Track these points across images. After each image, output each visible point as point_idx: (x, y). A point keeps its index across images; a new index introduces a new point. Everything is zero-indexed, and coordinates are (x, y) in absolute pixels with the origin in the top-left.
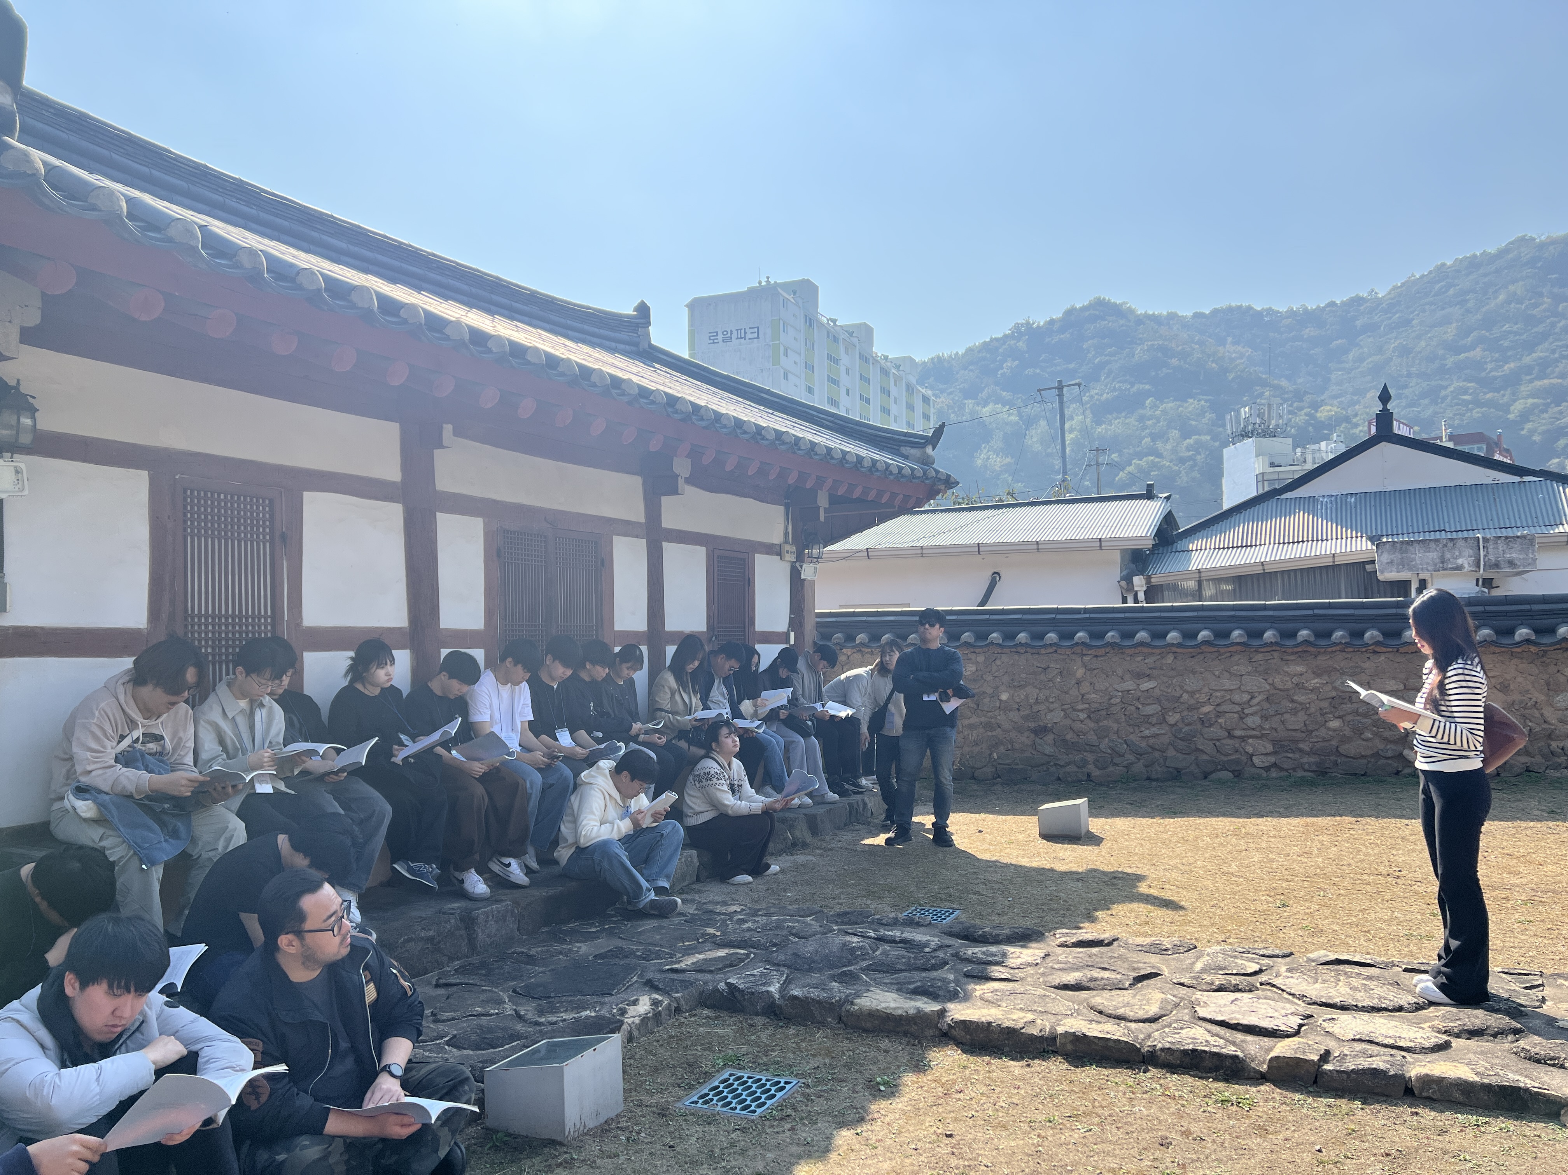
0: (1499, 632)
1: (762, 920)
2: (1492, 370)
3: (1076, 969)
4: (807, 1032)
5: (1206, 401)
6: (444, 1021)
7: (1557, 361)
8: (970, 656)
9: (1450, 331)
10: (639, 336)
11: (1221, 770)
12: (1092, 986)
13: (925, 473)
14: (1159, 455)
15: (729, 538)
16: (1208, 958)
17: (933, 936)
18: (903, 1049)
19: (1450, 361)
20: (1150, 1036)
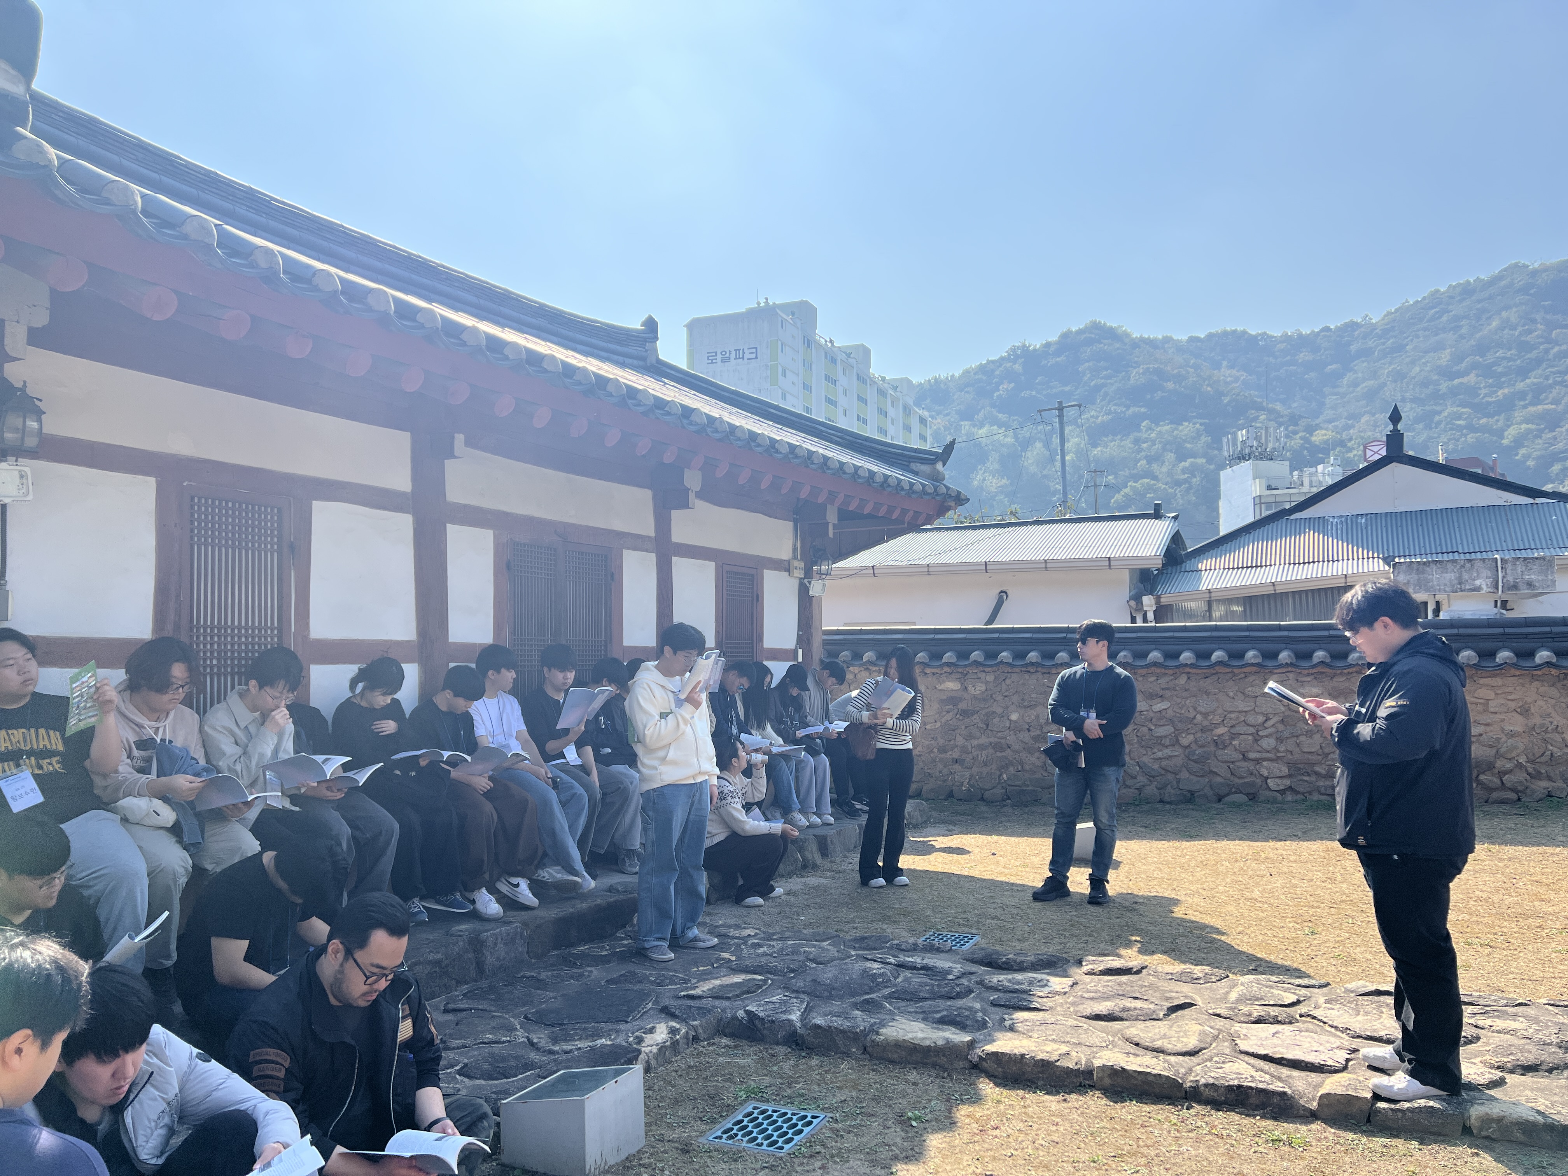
0: (1520, 654)
1: (778, 945)
2: (1486, 395)
3: (1108, 998)
4: (831, 1063)
5: (1201, 424)
6: (454, 1049)
7: (1551, 386)
8: (980, 675)
9: (1445, 357)
10: (646, 351)
11: (1235, 793)
12: (1125, 1017)
13: (935, 490)
14: (1155, 478)
15: (738, 554)
16: (1242, 988)
17: (955, 962)
18: (932, 1082)
19: (1444, 387)
20: (1191, 1070)
